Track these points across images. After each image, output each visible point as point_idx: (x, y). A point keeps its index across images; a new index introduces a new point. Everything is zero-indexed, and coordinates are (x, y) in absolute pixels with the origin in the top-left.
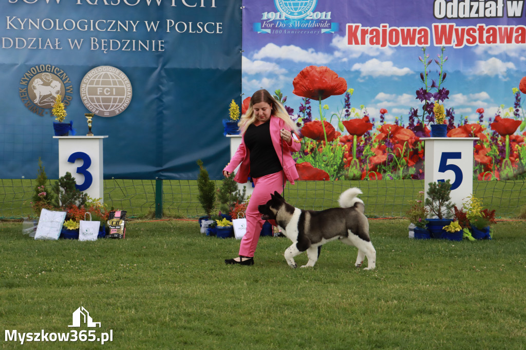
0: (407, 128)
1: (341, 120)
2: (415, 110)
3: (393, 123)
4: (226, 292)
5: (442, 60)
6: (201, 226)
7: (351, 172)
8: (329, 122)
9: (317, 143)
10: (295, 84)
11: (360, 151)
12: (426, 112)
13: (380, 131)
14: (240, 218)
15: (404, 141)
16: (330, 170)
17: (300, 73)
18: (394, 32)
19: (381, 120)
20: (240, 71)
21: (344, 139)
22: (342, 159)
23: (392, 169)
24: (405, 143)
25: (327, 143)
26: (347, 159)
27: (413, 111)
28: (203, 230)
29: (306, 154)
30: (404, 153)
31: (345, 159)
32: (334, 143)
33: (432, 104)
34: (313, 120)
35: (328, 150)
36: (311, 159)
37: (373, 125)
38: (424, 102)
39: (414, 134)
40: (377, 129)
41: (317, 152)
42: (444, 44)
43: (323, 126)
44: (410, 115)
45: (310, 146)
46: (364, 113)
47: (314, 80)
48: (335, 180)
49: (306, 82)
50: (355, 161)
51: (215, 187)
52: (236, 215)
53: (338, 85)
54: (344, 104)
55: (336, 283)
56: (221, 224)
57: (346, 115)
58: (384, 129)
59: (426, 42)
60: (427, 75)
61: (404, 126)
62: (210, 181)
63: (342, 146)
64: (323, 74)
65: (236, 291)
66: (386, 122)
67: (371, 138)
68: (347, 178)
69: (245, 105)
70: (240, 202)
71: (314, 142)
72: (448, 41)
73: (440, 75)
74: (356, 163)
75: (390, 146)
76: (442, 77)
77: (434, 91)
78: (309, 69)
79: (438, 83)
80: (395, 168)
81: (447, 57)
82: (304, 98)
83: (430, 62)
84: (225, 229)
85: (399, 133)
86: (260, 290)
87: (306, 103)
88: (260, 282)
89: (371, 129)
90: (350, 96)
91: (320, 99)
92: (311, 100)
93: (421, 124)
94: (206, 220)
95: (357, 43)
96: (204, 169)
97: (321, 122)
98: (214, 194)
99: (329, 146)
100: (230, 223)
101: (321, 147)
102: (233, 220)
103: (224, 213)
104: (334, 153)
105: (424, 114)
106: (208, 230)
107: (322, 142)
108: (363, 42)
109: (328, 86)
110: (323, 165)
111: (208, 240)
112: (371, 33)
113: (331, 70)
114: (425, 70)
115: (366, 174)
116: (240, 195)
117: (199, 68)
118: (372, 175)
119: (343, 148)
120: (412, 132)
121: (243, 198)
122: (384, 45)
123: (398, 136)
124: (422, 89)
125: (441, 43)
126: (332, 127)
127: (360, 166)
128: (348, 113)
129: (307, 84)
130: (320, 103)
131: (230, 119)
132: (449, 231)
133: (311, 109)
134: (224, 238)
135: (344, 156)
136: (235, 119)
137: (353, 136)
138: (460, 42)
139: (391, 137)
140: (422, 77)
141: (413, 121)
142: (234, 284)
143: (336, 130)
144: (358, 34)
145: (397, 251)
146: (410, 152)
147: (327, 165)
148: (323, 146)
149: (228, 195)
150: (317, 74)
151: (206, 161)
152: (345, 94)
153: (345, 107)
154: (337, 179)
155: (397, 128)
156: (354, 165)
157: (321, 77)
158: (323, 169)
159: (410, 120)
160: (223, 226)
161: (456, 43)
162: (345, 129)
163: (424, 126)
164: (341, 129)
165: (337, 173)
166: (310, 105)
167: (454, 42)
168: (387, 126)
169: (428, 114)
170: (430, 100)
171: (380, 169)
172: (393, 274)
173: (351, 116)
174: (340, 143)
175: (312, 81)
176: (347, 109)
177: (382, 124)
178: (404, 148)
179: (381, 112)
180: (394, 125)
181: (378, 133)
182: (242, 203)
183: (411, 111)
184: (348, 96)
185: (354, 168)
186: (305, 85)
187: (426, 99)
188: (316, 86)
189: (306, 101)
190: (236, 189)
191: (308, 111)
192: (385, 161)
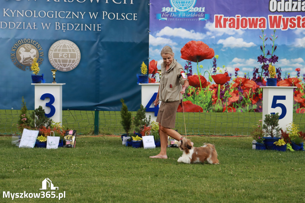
0: (252, 80)
1: (211, 74)
2: (257, 68)
3: (243, 77)
4: (137, 183)
5: (274, 38)
6: (123, 140)
7: (216, 107)
8: (203, 76)
9: (196, 89)
10: (182, 52)
11: (222, 94)
12: (263, 70)
13: (235, 82)
14: (147, 135)
15: (250, 88)
16: (204, 106)
17: (185, 45)
18: (244, 20)
19: (236, 75)
20: (148, 44)
21: (212, 87)
22: (211, 99)
23: (242, 105)
24: (250, 89)
25: (202, 89)
26: (214, 99)
27: (255, 69)
28: (124, 143)
29: (188, 95)
30: (250, 95)
31: (213, 99)
32: (206, 89)
33: (268, 65)
34: (193, 74)
35: (202, 94)
36: (192, 99)
37: (231, 78)
38: (262, 64)
39: (256, 84)
40: (233, 80)
41: (196, 95)
42: (275, 28)
43: (199, 78)
44: (254, 72)
45: (191, 91)
46: (225, 70)
47: (194, 50)
48: (206, 112)
49: (189, 51)
50: (219, 100)
51: (132, 116)
52: (145, 134)
53: (209, 53)
54: (213, 64)
55: (206, 177)
56: (135, 139)
57: (213, 72)
58: (237, 80)
59: (264, 27)
60: (264, 47)
61: (250, 78)
62: (129, 112)
63: (211, 91)
64: (200, 46)
65: (143, 182)
66: (238, 76)
67: (229, 86)
68: (214, 111)
69: (151, 65)
70: (147, 125)
71: (194, 88)
72: (278, 26)
73: (273, 47)
74: (220, 102)
75: (241, 91)
76: (274, 48)
77: (269, 57)
78: (191, 43)
79: (271, 52)
80: (244, 105)
81: (277, 36)
82: (187, 60)
83: (266, 39)
84: (137, 142)
85: (247, 83)
86: (159, 182)
87: (189, 64)
88: (159, 176)
89: (229, 81)
90: (216, 60)
91: (198, 61)
92: (192, 62)
93: (260, 77)
94: (126, 137)
95: (221, 27)
96: (125, 105)
97: (198, 76)
98: (131, 120)
99: (203, 91)
100: (141, 138)
101: (198, 92)
102: (143, 137)
103: (137, 132)
104: (206, 95)
105: (262, 71)
106: (127, 143)
107: (199, 88)
108: (225, 26)
109: (203, 54)
110: (199, 103)
111: (127, 149)
112: (230, 20)
113: (204, 43)
114: (264, 44)
115: (226, 108)
116: (147, 121)
117: (122, 41)
118: (230, 109)
119: (212, 92)
120: (254, 82)
121: (149, 123)
122: (238, 28)
123: (246, 85)
124: (261, 56)
125: (274, 27)
126: (205, 79)
127: (222, 103)
128: (215, 70)
129: (189, 52)
130: (198, 64)
131: (141, 73)
132: (278, 145)
133: (192, 67)
134: (137, 148)
135: (212, 97)
136: (144, 74)
137: (218, 85)
138: (285, 27)
139: (242, 86)
140: (261, 48)
141: (256, 75)
142: (143, 178)
143: (207, 81)
144: (221, 21)
145: (245, 157)
146: (253, 95)
147: (201, 103)
148: (199, 91)
149: (140, 120)
150: (195, 46)
151: (126, 100)
152: (213, 58)
153: (213, 67)
154: (208, 111)
155: (245, 80)
156: (218, 102)
157: (198, 48)
158: (199, 105)
159: (253, 75)
160: (136, 140)
161: (283, 27)
162: (213, 80)
163: (262, 79)
164: (211, 80)
165: (208, 108)
166: (191, 65)
167: (282, 26)
168: (239, 79)
169: (265, 71)
170: (266, 63)
171: (235, 105)
172: (242, 172)
173: (217, 72)
174: (210, 89)
175: (193, 51)
176: (214, 68)
177: (236, 77)
178: (250, 92)
179: (235, 70)
180: (244, 78)
181: (233, 83)
182: (148, 126)
183: (254, 69)
184: (215, 60)
185: (219, 104)
186: (188, 53)
187: (264, 62)
188: (195, 53)
189: (189, 63)
190: (144, 117)
191: (190, 69)
192: (238, 100)
